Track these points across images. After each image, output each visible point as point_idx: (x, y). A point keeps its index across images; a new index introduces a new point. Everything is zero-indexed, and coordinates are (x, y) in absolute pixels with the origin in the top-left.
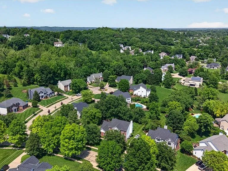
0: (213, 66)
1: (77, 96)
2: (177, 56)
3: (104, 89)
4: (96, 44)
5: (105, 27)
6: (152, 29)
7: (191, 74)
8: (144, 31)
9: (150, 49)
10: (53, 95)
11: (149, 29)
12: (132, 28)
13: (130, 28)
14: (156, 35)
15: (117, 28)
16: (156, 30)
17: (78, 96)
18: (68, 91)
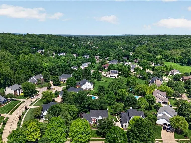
0: (114, 62)
1: (31, 98)
2: (85, 56)
3: (51, 88)
4: (12, 49)
5: (6, 33)
6: (52, 35)
7: (105, 69)
8: (45, 37)
9: (61, 51)
10: (7, 101)
11: (49, 35)
12: (33, 34)
13: (31, 34)
14: (57, 40)
15: (20, 34)
16: (55, 36)
17: (33, 98)
18: (18, 95)
